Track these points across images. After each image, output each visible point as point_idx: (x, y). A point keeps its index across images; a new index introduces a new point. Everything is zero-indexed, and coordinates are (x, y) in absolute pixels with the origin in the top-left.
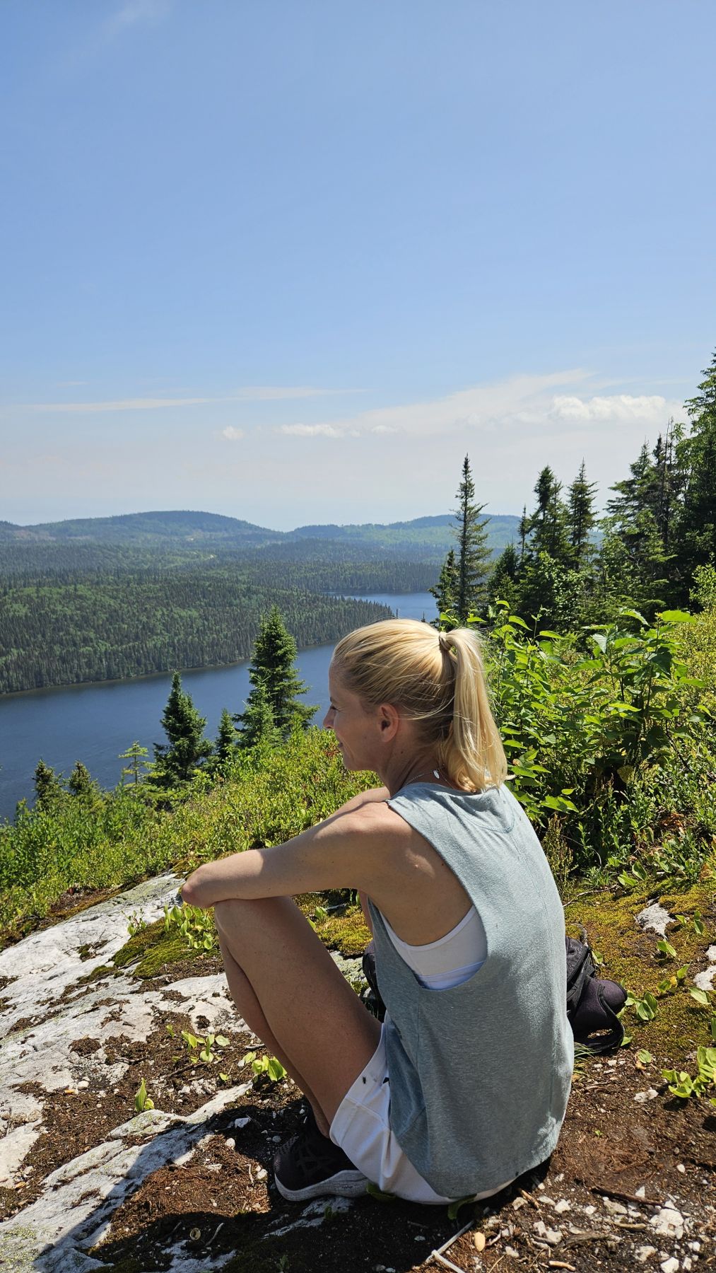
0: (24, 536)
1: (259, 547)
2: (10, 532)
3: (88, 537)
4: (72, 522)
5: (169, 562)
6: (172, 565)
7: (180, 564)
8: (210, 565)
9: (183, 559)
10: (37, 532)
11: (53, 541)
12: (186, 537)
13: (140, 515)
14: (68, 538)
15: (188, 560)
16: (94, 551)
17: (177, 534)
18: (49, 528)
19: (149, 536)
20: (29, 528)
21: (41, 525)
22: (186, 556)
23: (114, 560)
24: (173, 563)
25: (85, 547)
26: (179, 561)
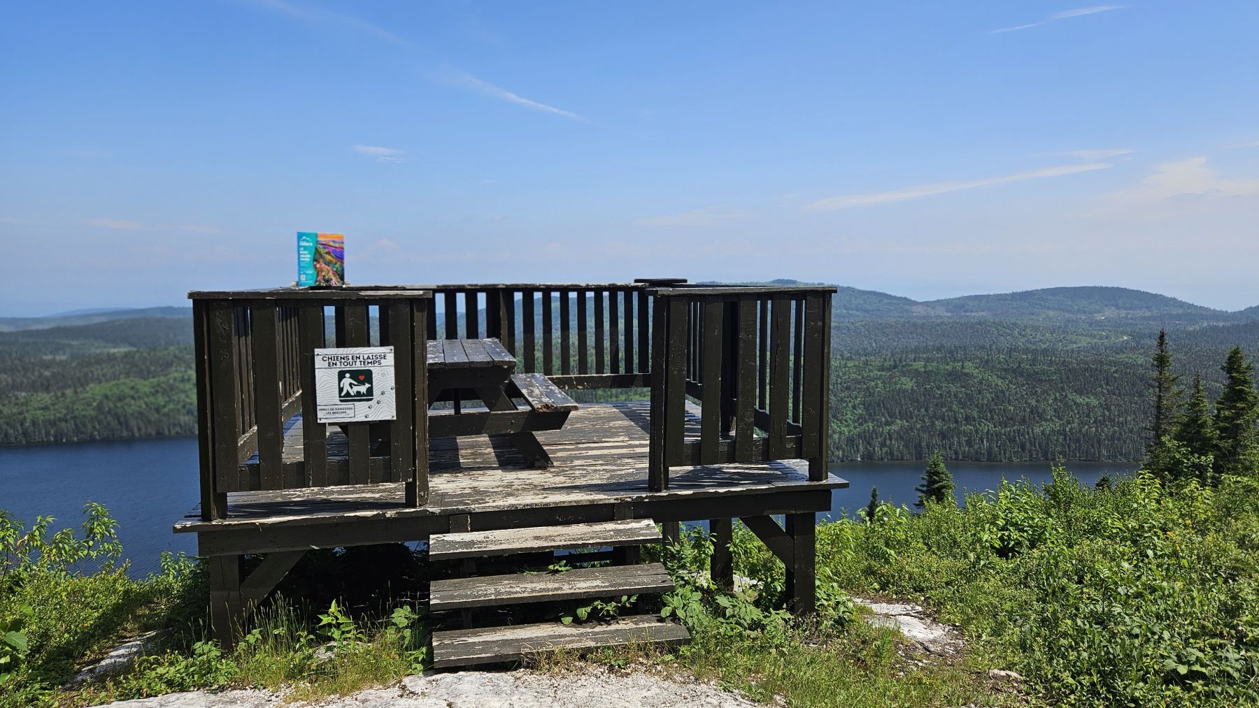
0: (921, 311)
1: (1191, 329)
2: (908, 307)
3: (984, 314)
4: (970, 298)
5: (1071, 342)
6: (1075, 346)
7: (1085, 345)
8: (1120, 349)
9: (1088, 339)
10: (933, 308)
11: (948, 317)
12: (1096, 315)
13: (1043, 290)
14: (963, 313)
15: (1095, 341)
16: (988, 328)
17: (1084, 312)
18: (946, 304)
19: (1051, 314)
20: (927, 304)
21: (938, 301)
22: (1093, 336)
23: (1008, 338)
24: (1076, 343)
25: (980, 324)
26: (1084, 342)
